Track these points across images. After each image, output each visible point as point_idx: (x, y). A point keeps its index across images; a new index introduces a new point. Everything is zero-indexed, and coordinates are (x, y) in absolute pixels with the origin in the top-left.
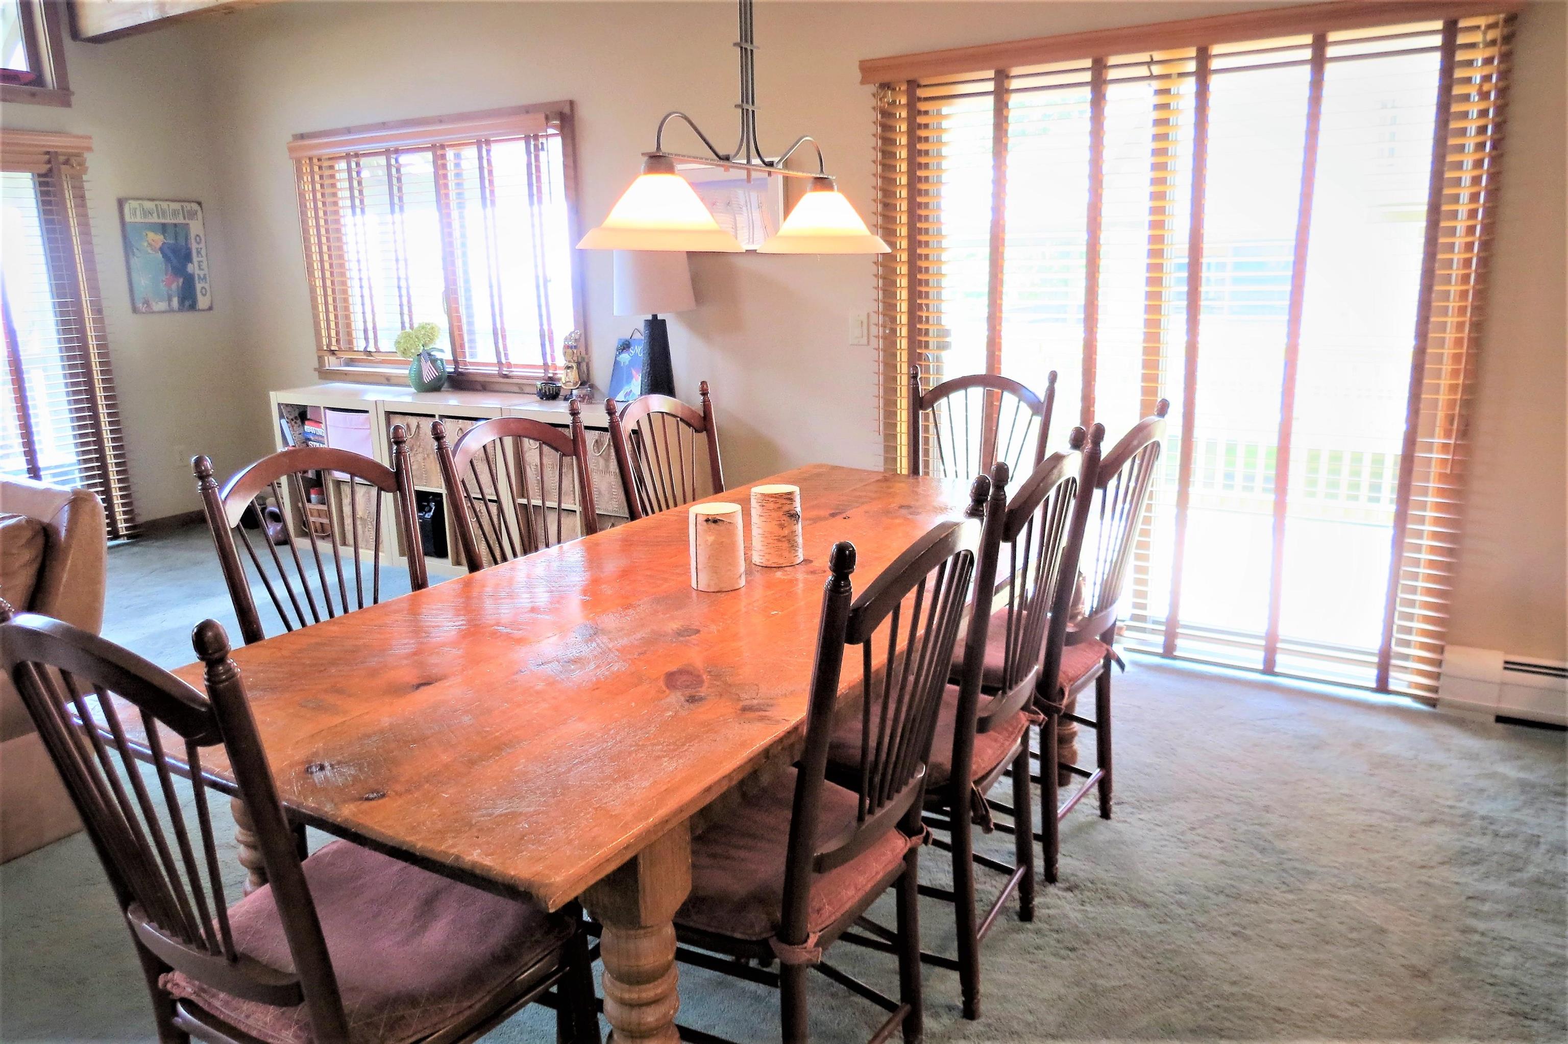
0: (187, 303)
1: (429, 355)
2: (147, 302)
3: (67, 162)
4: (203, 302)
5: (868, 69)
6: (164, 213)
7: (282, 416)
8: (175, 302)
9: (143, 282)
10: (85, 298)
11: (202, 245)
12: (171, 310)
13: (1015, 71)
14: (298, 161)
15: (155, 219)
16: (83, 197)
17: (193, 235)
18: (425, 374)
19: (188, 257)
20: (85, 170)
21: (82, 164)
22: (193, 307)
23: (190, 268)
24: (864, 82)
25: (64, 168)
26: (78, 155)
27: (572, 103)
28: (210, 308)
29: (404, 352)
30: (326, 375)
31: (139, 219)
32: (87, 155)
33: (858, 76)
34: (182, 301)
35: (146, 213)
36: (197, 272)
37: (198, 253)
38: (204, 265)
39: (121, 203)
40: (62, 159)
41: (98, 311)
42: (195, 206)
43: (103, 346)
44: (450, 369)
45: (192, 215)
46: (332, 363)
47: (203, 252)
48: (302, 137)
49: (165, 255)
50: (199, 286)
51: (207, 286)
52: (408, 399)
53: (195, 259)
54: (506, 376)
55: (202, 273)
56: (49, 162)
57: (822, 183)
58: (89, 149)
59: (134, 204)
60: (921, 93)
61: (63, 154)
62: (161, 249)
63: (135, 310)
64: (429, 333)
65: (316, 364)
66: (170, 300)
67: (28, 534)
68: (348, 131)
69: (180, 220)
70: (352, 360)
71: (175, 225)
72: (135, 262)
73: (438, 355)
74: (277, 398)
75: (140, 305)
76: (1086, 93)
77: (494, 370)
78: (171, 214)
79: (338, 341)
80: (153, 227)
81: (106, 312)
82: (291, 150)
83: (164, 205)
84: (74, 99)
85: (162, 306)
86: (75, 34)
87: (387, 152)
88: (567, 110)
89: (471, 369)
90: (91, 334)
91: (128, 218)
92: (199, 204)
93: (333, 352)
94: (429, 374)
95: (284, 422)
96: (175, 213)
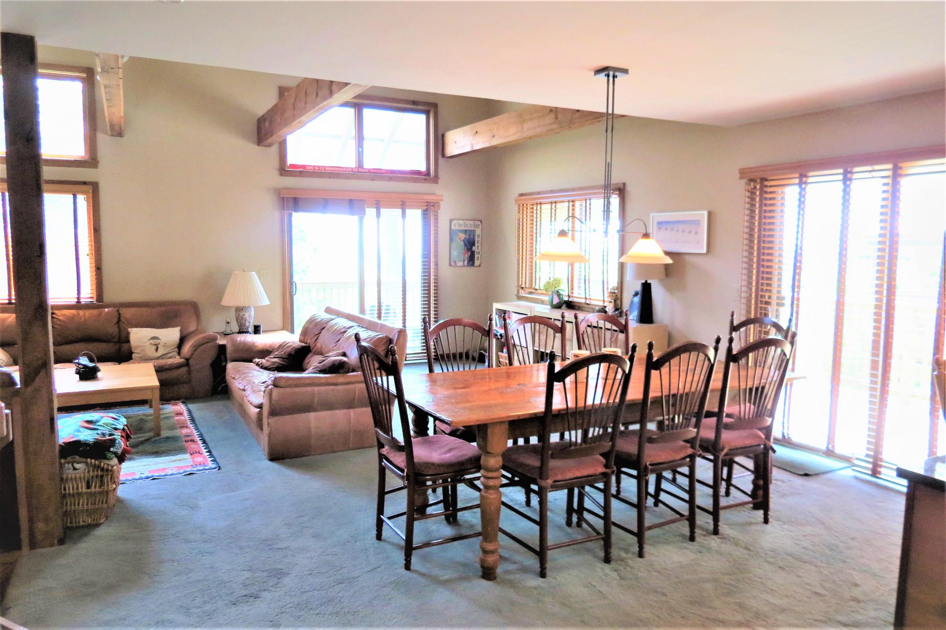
0: (471, 263)
1: (558, 292)
2: (455, 262)
3: (433, 206)
4: (477, 263)
5: (743, 173)
6: (467, 226)
7: (496, 314)
8: (466, 262)
9: (455, 253)
10: (432, 259)
11: (480, 239)
12: (464, 266)
13: (811, 174)
14: (519, 206)
15: (463, 228)
16: (437, 219)
17: (476, 235)
18: (554, 300)
19: (473, 244)
20: (439, 208)
21: (439, 206)
22: (473, 265)
23: (474, 248)
24: (741, 178)
25: (432, 208)
26: (437, 203)
27: (624, 184)
28: (480, 266)
29: (546, 290)
30: (519, 298)
31: (457, 228)
32: (441, 203)
33: (738, 175)
34: (468, 263)
35: (460, 225)
36: (476, 250)
37: (478, 242)
38: (480, 247)
39: (451, 221)
40: (432, 204)
41: (436, 264)
42: (479, 223)
43: (436, 280)
44: (566, 299)
45: (477, 226)
46: (522, 293)
47: (480, 242)
48: (522, 195)
49: (465, 243)
50: (476, 256)
51: (479, 256)
52: (547, 311)
53: (476, 244)
54: (588, 304)
55: (478, 251)
56: (427, 206)
57: (646, 235)
58: (442, 200)
59: (456, 222)
60: (766, 183)
61: (433, 202)
62: (464, 241)
63: (450, 265)
64: (557, 282)
65: (516, 293)
66: (464, 261)
67: (385, 340)
68: (539, 193)
69: (473, 228)
70: (532, 292)
71: (470, 230)
72: (454, 245)
73: (561, 292)
74: (496, 306)
75: (453, 263)
76: (841, 185)
77: (583, 301)
78: (469, 225)
79: (525, 283)
80: (461, 231)
81: (439, 265)
82: (516, 201)
83: (467, 222)
84: (439, 181)
85: (461, 264)
86: (443, 155)
87: (552, 203)
88: (622, 187)
89: (576, 300)
90: (432, 274)
91: (453, 228)
92: (481, 221)
93: (522, 288)
94: (556, 301)
95: (497, 316)
96: (471, 225)
